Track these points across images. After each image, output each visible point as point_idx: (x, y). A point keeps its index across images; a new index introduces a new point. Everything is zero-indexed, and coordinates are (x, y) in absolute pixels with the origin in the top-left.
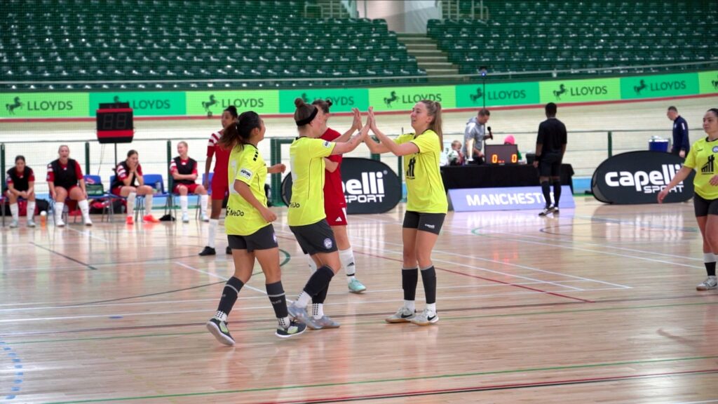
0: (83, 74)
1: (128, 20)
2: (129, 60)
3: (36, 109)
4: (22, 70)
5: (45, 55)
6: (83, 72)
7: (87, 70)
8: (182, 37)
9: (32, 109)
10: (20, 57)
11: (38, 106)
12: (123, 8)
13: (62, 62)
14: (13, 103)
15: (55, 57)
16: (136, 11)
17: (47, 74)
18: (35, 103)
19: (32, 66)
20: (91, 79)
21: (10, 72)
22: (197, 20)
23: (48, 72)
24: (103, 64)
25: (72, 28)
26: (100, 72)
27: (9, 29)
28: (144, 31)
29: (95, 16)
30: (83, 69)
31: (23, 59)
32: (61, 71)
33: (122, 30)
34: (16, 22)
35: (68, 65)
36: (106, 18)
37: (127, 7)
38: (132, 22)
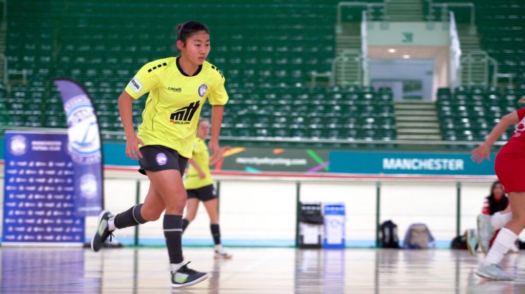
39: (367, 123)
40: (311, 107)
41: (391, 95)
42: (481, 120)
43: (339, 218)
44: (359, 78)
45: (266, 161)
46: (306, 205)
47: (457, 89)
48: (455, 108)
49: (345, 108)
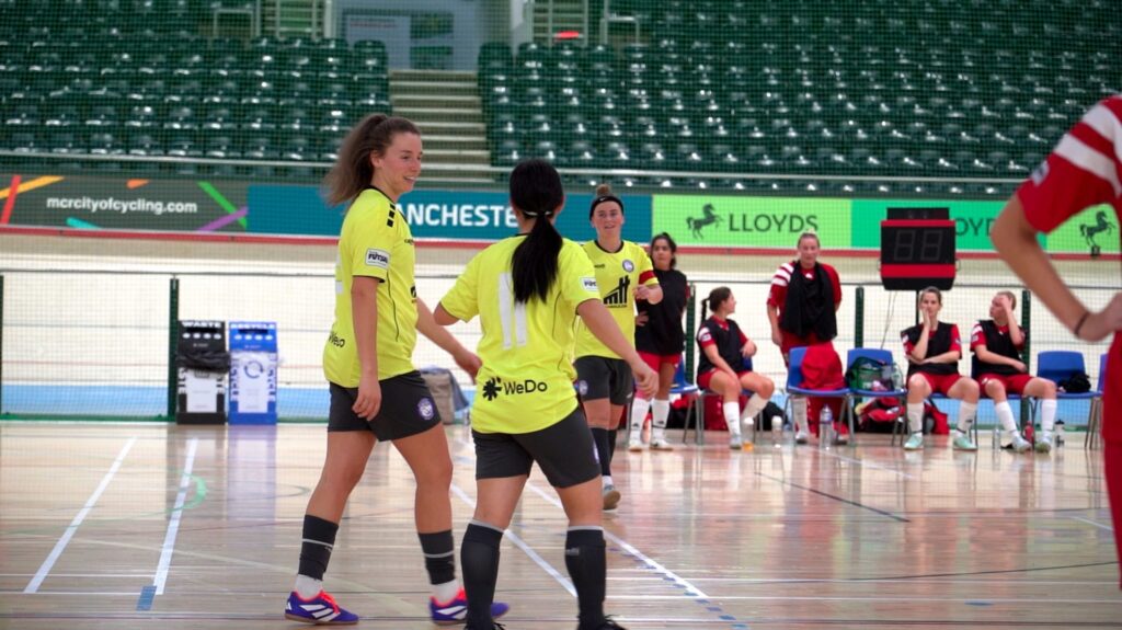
0: (839, 163)
1: (930, 60)
2: (931, 138)
3: (745, 229)
4: (719, 152)
5: (764, 123)
6: (839, 158)
7: (848, 155)
8: (1038, 96)
9: (737, 230)
10: (716, 127)
11: (750, 224)
12: (921, 36)
13: (797, 138)
14: (700, 215)
15: (785, 129)
16: (947, 40)
17: (768, 162)
18: (744, 217)
19: (738, 143)
20: (853, 172)
21: (695, 156)
22: (1069, 61)
23: (770, 158)
24: (879, 145)
25: (819, 74)
26: (873, 160)
27: (695, 72)
28: (962, 82)
29: (865, 50)
30: (839, 153)
31: (722, 132)
32: (795, 157)
33: (917, 77)
34: (709, 57)
35: (810, 145)
36: (886, 53)
37: (929, 34)
38: (939, 64)
39: (331, 121)
40: (210, 83)
41: (383, 59)
42: (574, 118)
43: (263, 358)
44: (314, 20)
45: (110, 204)
46: (192, 330)
47: (523, 47)
48: (518, 89)
49: (282, 86)
